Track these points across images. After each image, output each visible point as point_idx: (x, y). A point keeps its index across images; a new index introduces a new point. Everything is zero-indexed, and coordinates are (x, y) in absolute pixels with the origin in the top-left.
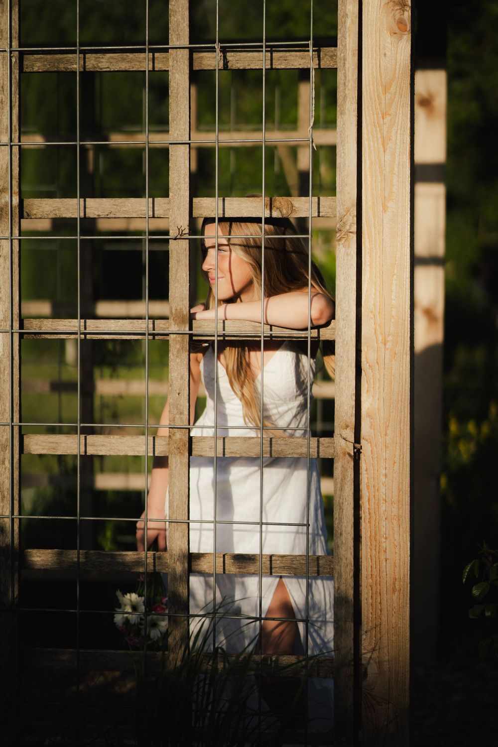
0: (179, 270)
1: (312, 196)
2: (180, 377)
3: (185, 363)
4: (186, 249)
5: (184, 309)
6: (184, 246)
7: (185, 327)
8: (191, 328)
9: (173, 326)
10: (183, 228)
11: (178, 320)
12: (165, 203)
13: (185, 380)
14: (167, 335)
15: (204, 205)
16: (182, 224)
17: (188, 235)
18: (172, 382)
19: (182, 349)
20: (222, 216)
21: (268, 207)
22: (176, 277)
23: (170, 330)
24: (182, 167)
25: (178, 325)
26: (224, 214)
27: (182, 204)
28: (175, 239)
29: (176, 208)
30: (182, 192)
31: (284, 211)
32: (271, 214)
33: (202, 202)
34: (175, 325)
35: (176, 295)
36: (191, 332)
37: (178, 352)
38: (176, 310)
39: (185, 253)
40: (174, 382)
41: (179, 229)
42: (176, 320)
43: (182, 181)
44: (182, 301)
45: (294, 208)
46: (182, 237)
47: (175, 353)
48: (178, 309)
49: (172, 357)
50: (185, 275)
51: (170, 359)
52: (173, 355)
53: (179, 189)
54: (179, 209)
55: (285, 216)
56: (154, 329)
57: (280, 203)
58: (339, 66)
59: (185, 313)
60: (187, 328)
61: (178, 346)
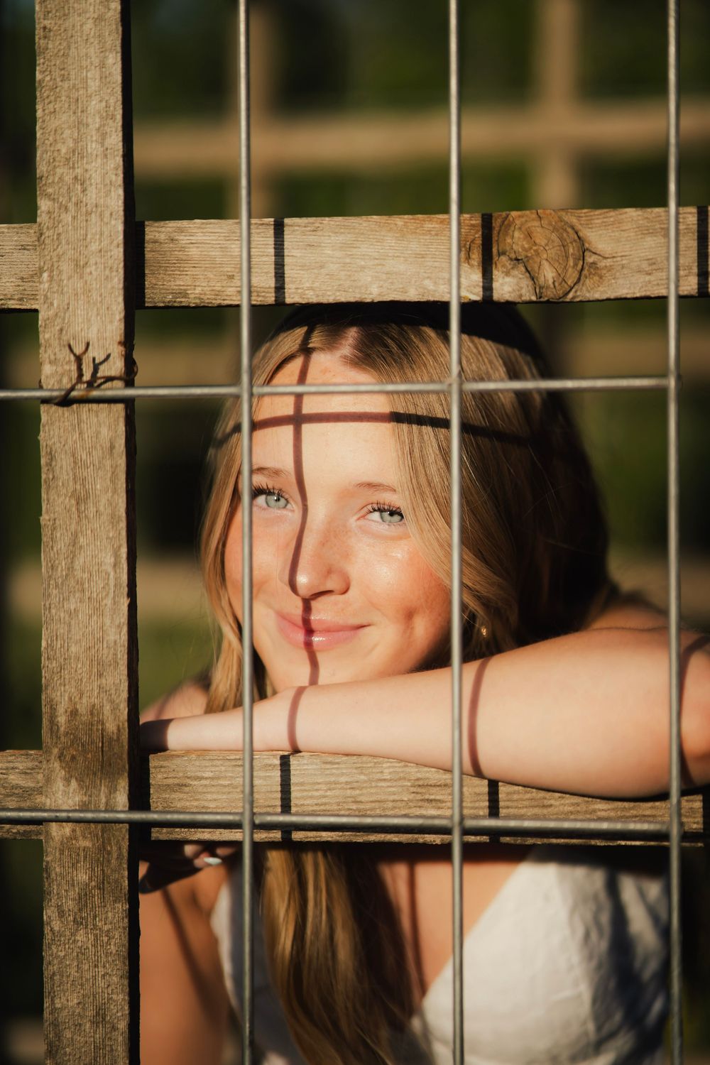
0: (82, 540)
1: (679, 204)
2: (90, 1013)
3: (113, 949)
4: (112, 447)
5: (107, 708)
6: (104, 431)
7: (113, 790)
8: (140, 798)
9: (60, 785)
10: (96, 353)
11: (80, 759)
12: (24, 248)
13: (114, 1028)
14: (39, 822)
15: (194, 252)
16: (92, 335)
17: (119, 384)
18: (58, 1036)
19: (101, 886)
20: (270, 299)
21: (476, 256)
22: (71, 568)
23: (48, 803)
24: (93, 85)
25: (80, 781)
26: (280, 288)
27: (94, 247)
28: (66, 401)
29: (66, 267)
30: (92, 196)
31: (548, 274)
32: (488, 287)
33: (183, 239)
34: (67, 781)
35: (73, 649)
36: (138, 816)
37: (83, 899)
38: (74, 713)
39: (108, 463)
40: (68, 1034)
41: (79, 360)
42: (73, 758)
43: (93, 147)
44: (100, 675)
45: (590, 259)
46: (95, 393)
47: (70, 905)
48: (83, 708)
49: (56, 925)
50: (109, 560)
51: (47, 930)
52: (61, 914)
53: (81, 181)
54: (79, 267)
55: (549, 294)
57: (529, 235)
59: (111, 727)
60: (122, 799)
61: (83, 877)
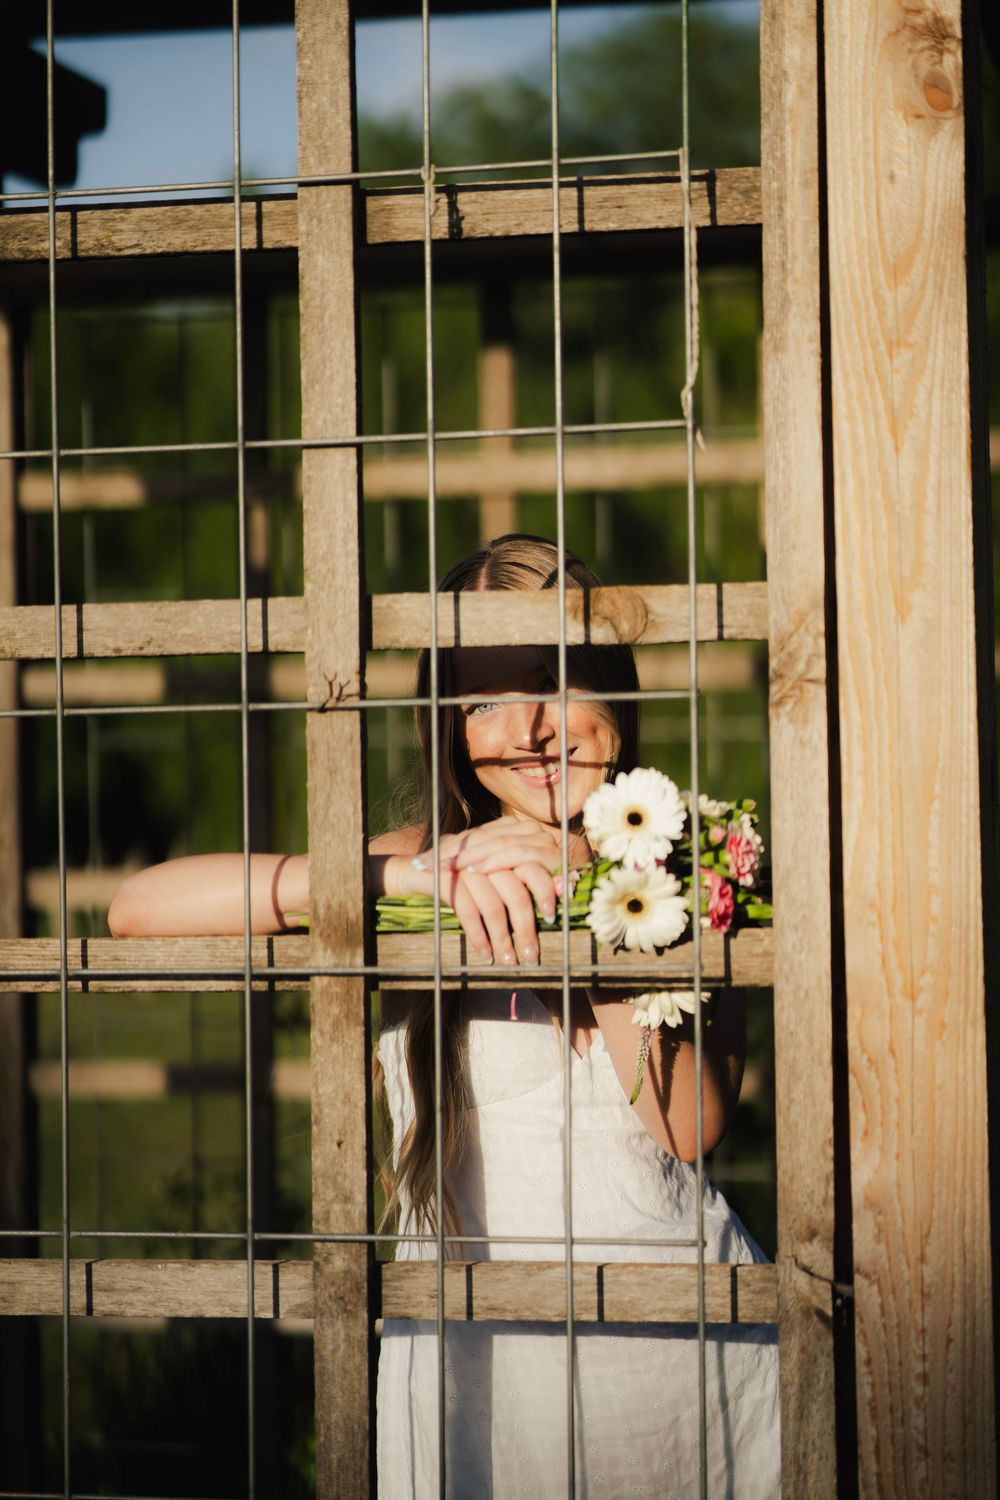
0: (333, 797)
1: (699, 581)
2: (341, 1096)
3: (354, 1055)
4: (352, 739)
5: (350, 904)
6: (347, 729)
7: (353, 955)
8: (371, 958)
9: (320, 953)
10: (341, 679)
11: (333, 936)
12: (296, 613)
13: (356, 1106)
14: (306, 977)
15: (403, 614)
16: (339, 667)
17: (356, 699)
18: (321, 1112)
19: (347, 1016)
20: (451, 643)
21: (581, 615)
22: (326, 815)
23: (313, 964)
24: (340, 511)
25: (333, 950)
26: (457, 637)
27: (340, 612)
28: (323, 710)
29: (322, 625)
30: (339, 581)
31: (625, 627)
32: (587, 635)
33: (396, 606)
34: (325, 950)
35: (329, 866)
36: (370, 970)
37: (336, 1025)
38: (329, 907)
39: (349, 749)
40: (327, 1110)
41: (331, 684)
42: (329, 936)
43: (339, 550)
44: (345, 882)
45: (651, 617)
46: (341, 705)
47: (327, 1028)
48: (335, 904)
49: (319, 1041)
50: (350, 810)
51: (313, 1045)
52: (322, 1034)
53: (333, 572)
54: (331, 625)
55: (626, 640)
56: (271, 963)
57: (613, 603)
58: (768, 218)
59: (352, 915)
60: (359, 959)
61: (335, 1010)
